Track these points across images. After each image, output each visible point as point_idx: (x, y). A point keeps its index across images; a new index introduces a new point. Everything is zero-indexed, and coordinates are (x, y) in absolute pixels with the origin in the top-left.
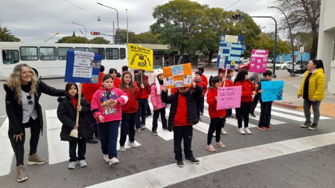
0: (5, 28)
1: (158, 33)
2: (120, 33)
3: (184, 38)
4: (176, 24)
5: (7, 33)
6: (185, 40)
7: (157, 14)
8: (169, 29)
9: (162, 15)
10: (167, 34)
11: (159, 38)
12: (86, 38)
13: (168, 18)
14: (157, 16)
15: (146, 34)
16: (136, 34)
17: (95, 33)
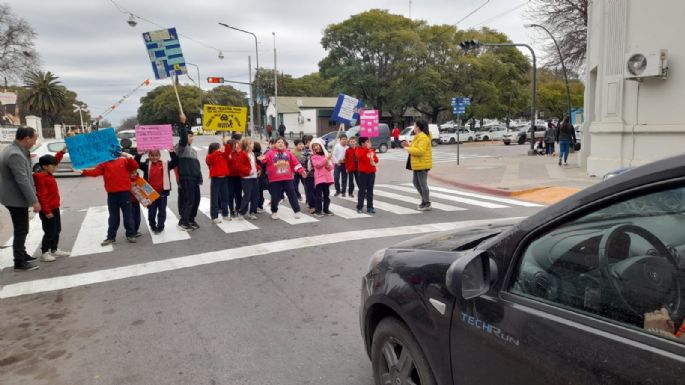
0: (49, 73)
1: (334, 75)
2: (263, 76)
3: (381, 85)
4: (367, 59)
5: (53, 82)
6: (384, 88)
7: (330, 40)
8: (352, 68)
9: (339, 43)
10: (348, 77)
11: (334, 86)
12: (199, 89)
13: (350, 47)
14: (331, 44)
15: (313, 76)
16: (293, 77)
17: (216, 80)
